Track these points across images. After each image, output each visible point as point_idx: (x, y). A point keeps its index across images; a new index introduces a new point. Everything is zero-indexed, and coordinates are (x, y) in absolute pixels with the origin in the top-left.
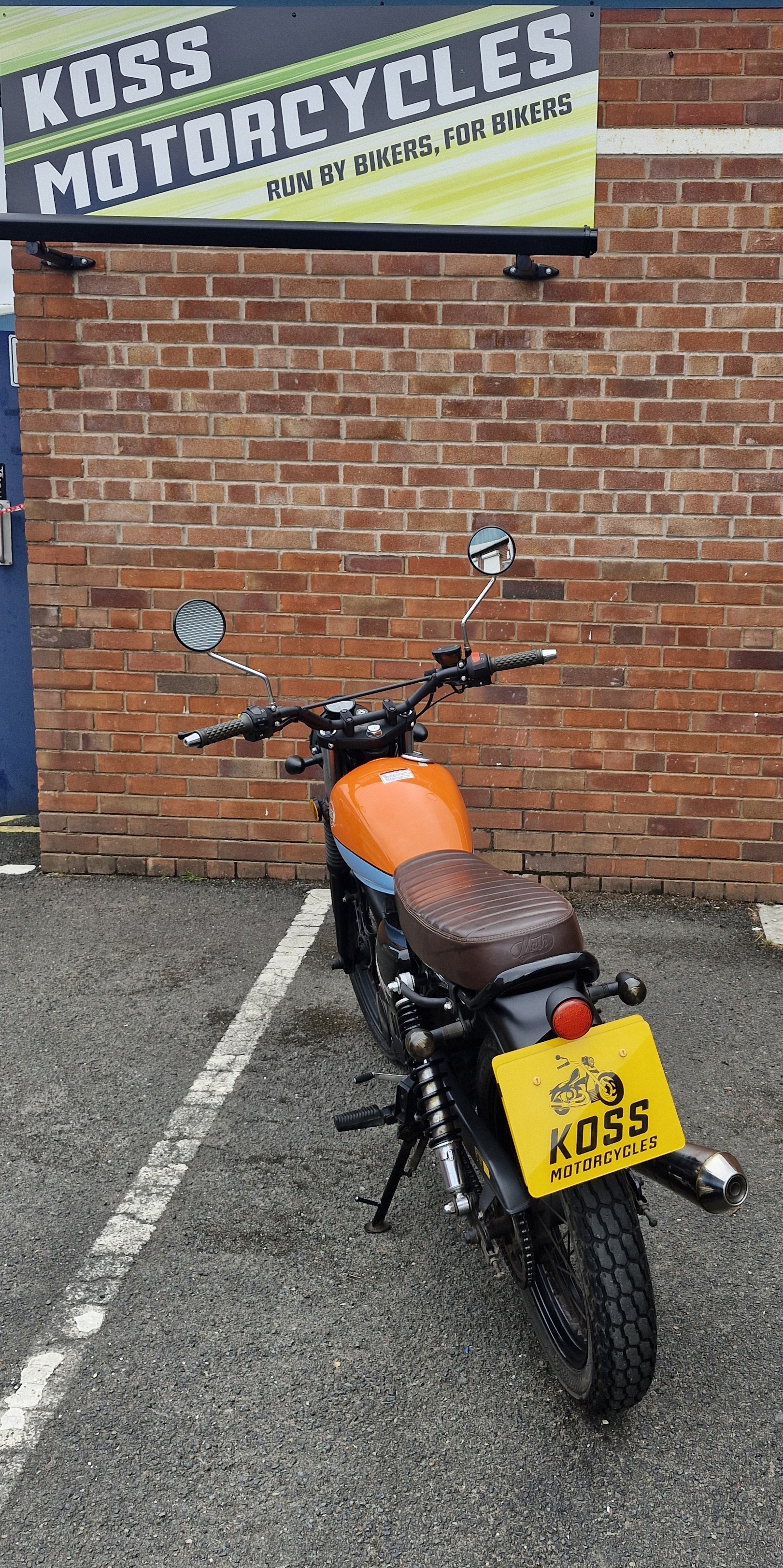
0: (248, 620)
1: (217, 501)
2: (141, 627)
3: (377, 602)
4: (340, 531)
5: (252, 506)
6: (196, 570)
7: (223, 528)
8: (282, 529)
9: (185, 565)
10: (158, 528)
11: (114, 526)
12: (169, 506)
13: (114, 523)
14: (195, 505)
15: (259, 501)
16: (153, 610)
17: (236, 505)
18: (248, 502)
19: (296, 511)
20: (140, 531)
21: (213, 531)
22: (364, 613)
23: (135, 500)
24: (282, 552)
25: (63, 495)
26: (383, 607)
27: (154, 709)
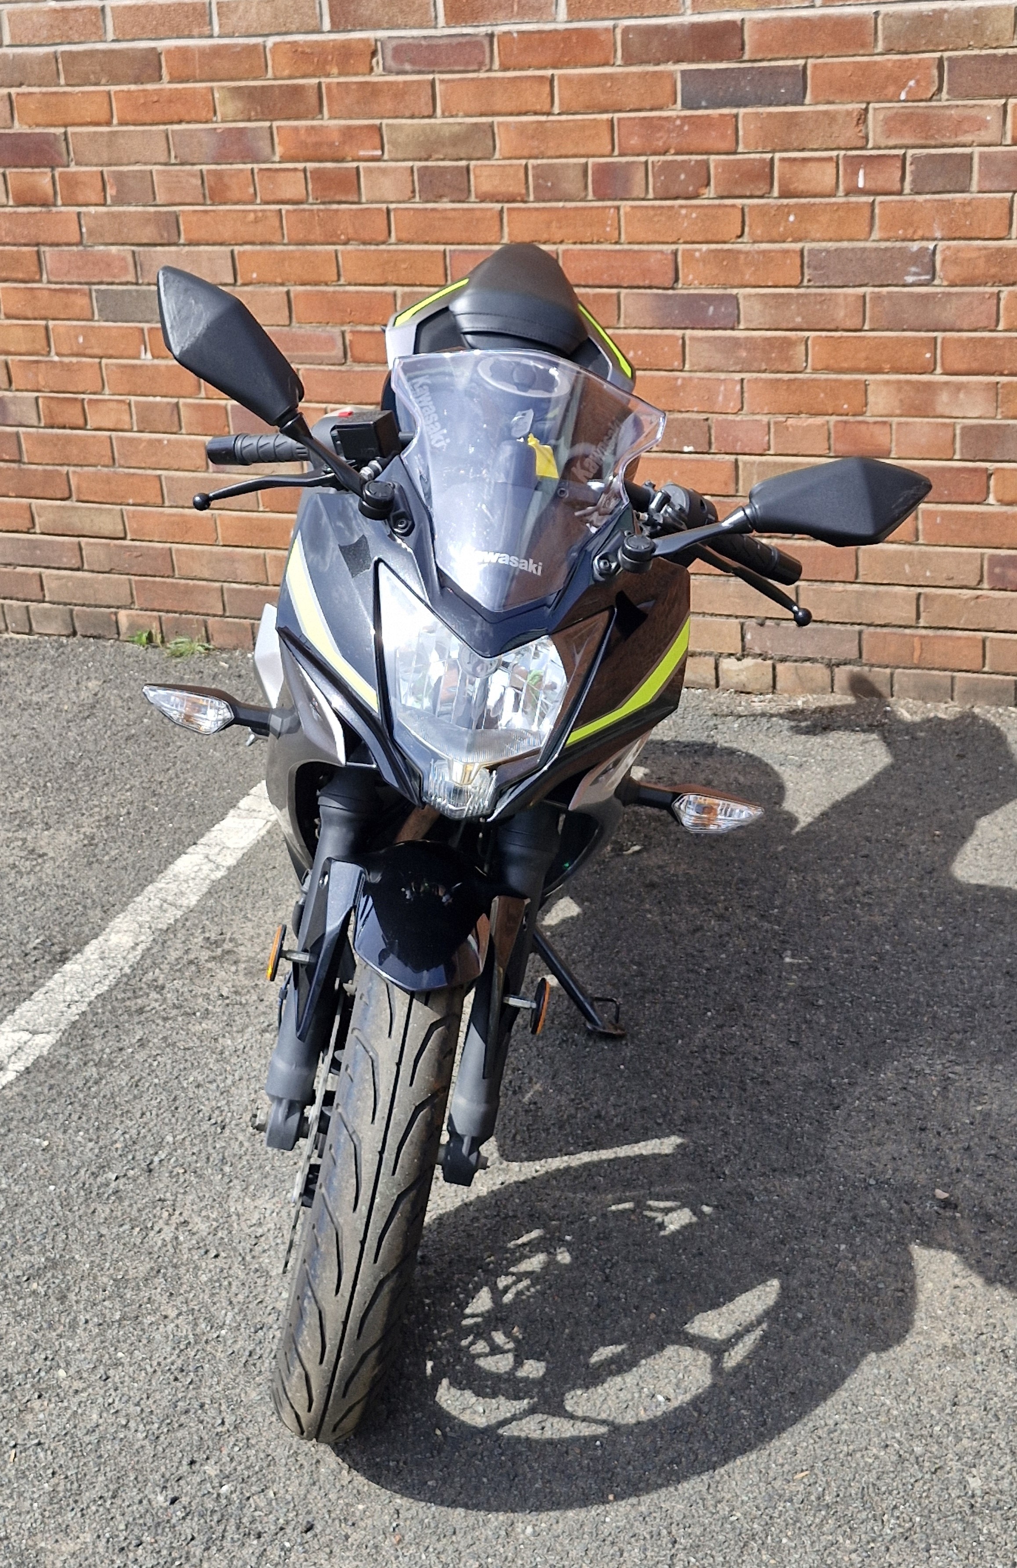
0: (226, 179)
2: (59, 202)
3: (446, 132)
6: (133, 87)
9: (115, 80)
16: (73, 168)
22: (423, 155)
24: (271, 41)
26: (457, 139)
27: (97, 351)
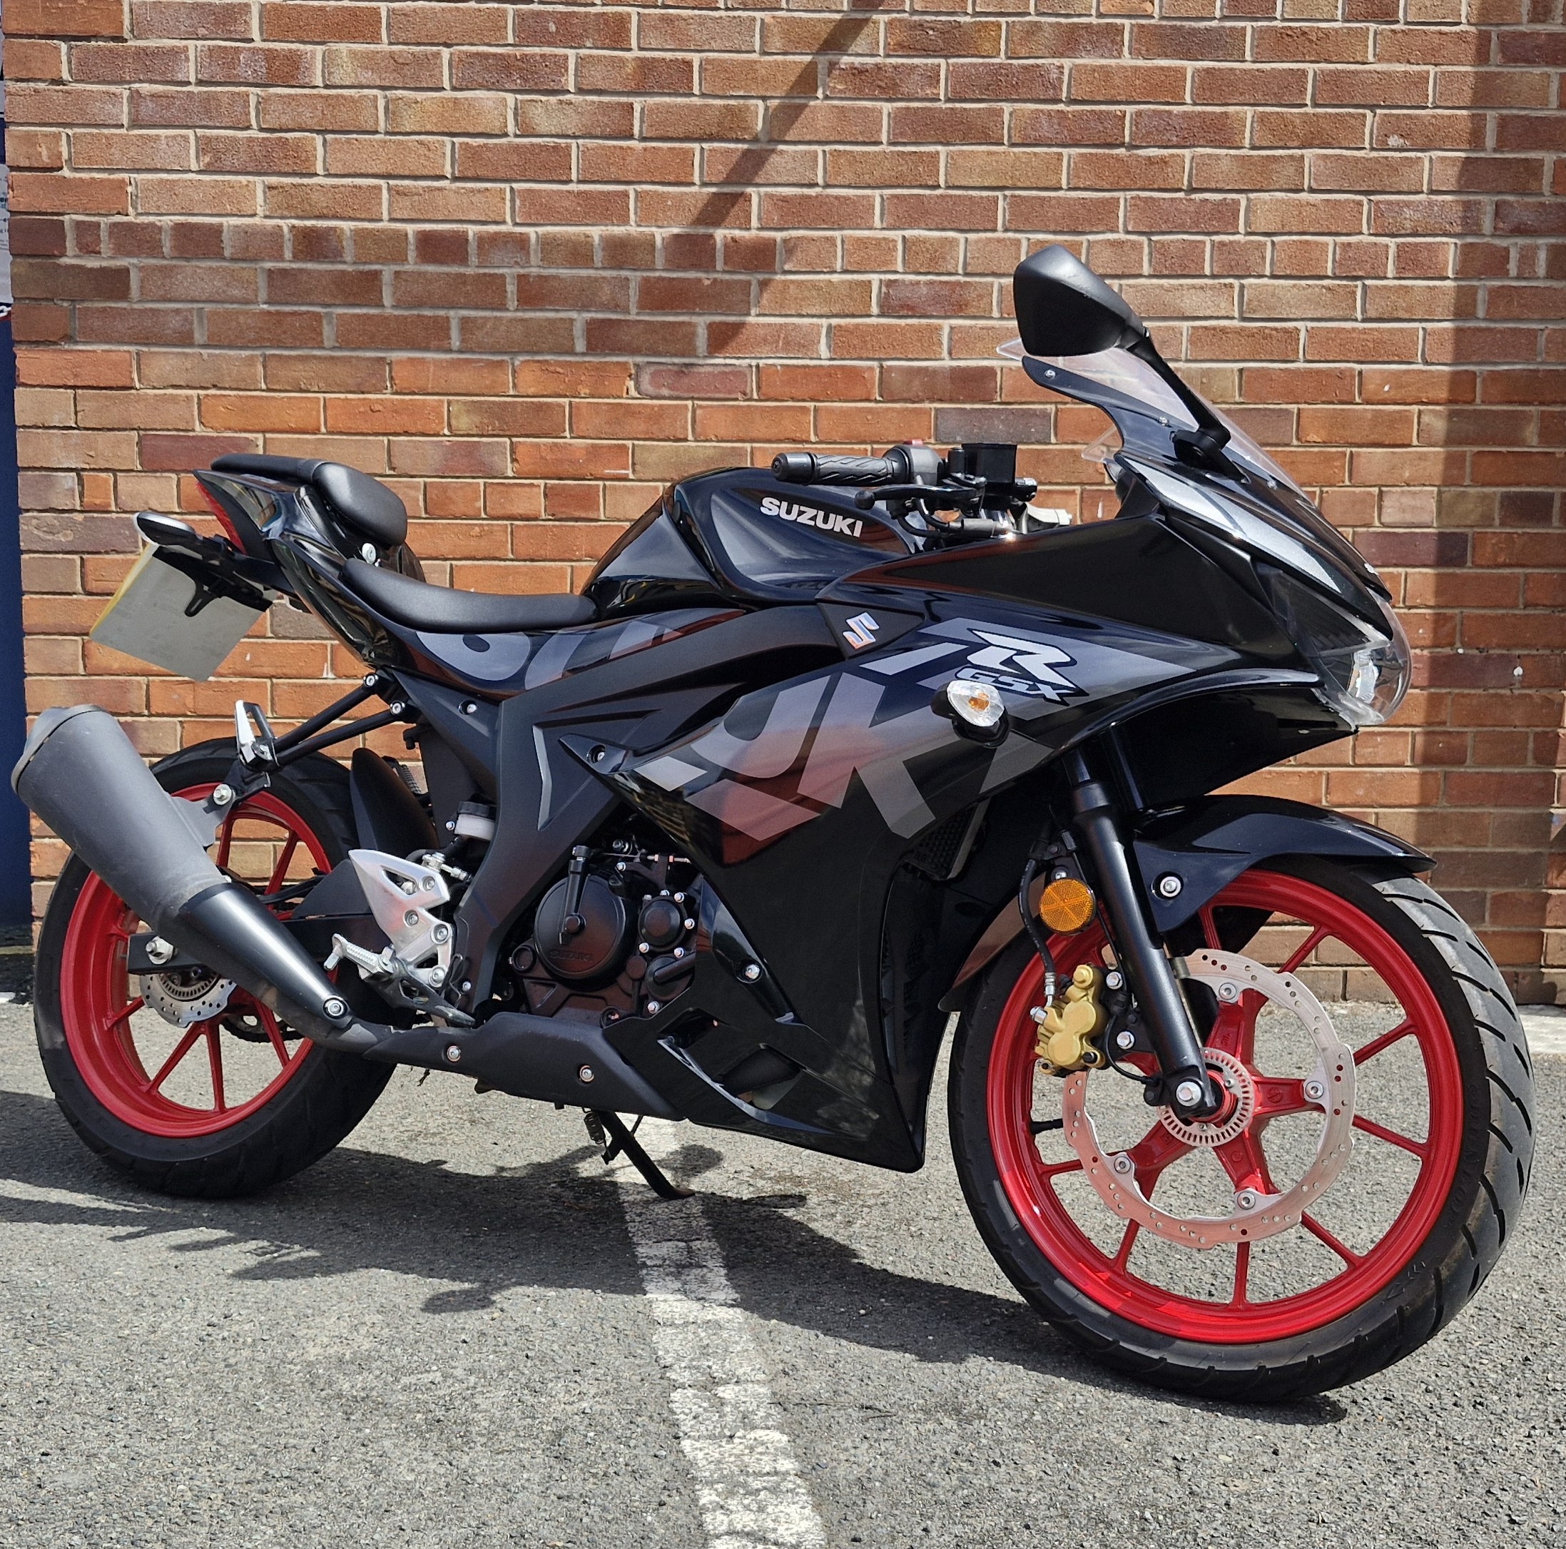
0: (450, 492)
1: (394, 261)
3: (700, 455)
4: (632, 317)
5: (462, 270)
6: (355, 396)
7: (406, 313)
8: (520, 314)
10: (278, 313)
11: (190, 310)
12: (301, 270)
13: (189, 306)
14: (350, 268)
15: (473, 259)
17: (431, 268)
18: (454, 262)
19: (546, 278)
20: (242, 319)
21: (385, 319)
23: (233, 260)
25: (89, 249)
